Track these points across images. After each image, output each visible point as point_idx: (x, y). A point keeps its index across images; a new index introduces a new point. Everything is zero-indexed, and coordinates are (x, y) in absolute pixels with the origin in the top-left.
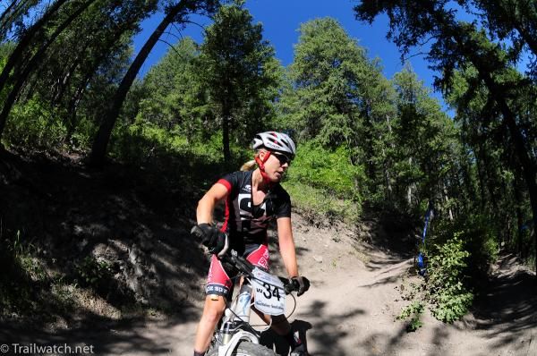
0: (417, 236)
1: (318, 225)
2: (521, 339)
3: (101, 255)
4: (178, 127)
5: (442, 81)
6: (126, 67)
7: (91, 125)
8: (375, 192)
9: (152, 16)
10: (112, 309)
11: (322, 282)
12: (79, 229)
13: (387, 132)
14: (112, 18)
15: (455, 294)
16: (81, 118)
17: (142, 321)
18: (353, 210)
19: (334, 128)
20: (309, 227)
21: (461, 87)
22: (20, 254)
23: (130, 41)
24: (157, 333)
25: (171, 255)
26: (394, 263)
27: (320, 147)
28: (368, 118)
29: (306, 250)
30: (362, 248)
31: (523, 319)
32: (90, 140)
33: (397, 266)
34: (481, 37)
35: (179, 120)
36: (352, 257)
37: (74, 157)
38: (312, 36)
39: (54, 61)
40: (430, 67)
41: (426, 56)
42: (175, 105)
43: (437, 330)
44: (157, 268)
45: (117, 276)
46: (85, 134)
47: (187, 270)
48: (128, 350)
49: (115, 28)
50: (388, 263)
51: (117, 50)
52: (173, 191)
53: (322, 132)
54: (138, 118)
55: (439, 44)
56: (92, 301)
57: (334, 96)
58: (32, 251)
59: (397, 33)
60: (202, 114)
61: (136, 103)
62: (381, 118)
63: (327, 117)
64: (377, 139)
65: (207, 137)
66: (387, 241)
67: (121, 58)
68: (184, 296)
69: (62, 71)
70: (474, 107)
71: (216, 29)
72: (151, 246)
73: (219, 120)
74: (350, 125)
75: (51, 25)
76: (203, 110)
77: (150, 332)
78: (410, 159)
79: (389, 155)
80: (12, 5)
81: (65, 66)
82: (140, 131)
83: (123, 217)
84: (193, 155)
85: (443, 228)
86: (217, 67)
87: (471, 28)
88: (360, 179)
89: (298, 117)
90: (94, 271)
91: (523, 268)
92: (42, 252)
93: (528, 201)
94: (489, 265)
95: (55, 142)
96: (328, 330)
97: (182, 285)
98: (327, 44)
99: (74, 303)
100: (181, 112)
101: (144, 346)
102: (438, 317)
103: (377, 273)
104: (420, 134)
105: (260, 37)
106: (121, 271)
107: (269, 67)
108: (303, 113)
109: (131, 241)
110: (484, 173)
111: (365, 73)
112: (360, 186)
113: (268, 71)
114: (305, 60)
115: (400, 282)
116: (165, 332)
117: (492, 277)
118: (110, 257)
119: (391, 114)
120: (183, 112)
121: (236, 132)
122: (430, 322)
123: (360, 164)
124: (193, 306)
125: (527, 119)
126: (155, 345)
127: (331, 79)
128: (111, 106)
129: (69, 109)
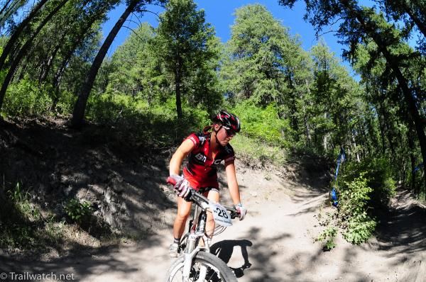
0: (332, 175)
1: (253, 167)
2: (414, 259)
3: (83, 197)
4: (140, 93)
5: (349, 53)
6: (97, 49)
7: (71, 95)
8: (297, 140)
9: (117, 7)
10: (93, 239)
11: (257, 213)
12: (65, 178)
13: (306, 93)
14: (85, 11)
15: (361, 221)
16: (63, 91)
17: (116, 247)
18: (281, 155)
19: (264, 91)
20: (246, 169)
21: (364, 58)
22: (19, 201)
23: (100, 28)
24: (128, 256)
25: (138, 194)
26: (314, 196)
27: (253, 106)
28: (291, 82)
29: (244, 187)
30: (288, 185)
31: (416, 243)
32: (71, 108)
33: (316, 198)
34: (380, 18)
35: (141, 88)
36: (280, 192)
37: (59, 122)
38: (245, 19)
39: (40, 49)
40: (339, 42)
41: (335, 33)
42: (138, 77)
43: (348, 250)
44: (127, 205)
45: (96, 213)
46: (66, 103)
47: (151, 206)
48: (106, 271)
49: (87, 18)
50: (309, 196)
51: (89, 35)
52: (138, 144)
53: (255, 94)
54: (108, 88)
55: (346, 23)
56: (77, 234)
57: (263, 65)
58: (29, 198)
59: (312, 15)
60: (159, 82)
61: (107, 76)
62: (301, 82)
63: (259, 82)
64: (298, 98)
65: (163, 100)
66: (307, 179)
67: (93, 41)
68: (149, 226)
69: (47, 56)
70: (376, 74)
71: (168, 15)
72: (122, 188)
73: (172, 87)
74: (277, 88)
75: (36, 21)
76: (160, 79)
77: (123, 256)
78: (325, 114)
79: (308, 111)
80: (4, 8)
81: (49, 50)
82: (110, 98)
83: (99, 167)
84: (153, 115)
85: (352, 169)
86: (170, 45)
87: (371, 11)
88: (286, 131)
89: (236, 83)
90: (78, 210)
91: (415, 202)
92: (37, 198)
93: (419, 149)
94: (389, 200)
95: (43, 111)
96: (263, 250)
97: (147, 218)
98: (257, 25)
99: (63, 237)
100: (142, 81)
101: (119, 267)
102: (348, 240)
103: (300, 204)
104: (332, 94)
105: (203, 21)
106: (99, 209)
107: (211, 43)
108: (239, 79)
109: (106, 185)
110: (384, 126)
111: (288, 46)
112: (286, 136)
113: (210, 47)
114: (239, 37)
115: (318, 212)
116: (134, 255)
117: (391, 208)
118: (90, 198)
119: (310, 79)
120: (144, 81)
121: (186, 96)
122: (342, 244)
123: (286, 118)
124: (156, 234)
125: (417, 84)
126: (128, 266)
127: (261, 52)
128: (87, 79)
129: (53, 84)
